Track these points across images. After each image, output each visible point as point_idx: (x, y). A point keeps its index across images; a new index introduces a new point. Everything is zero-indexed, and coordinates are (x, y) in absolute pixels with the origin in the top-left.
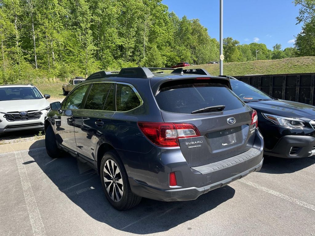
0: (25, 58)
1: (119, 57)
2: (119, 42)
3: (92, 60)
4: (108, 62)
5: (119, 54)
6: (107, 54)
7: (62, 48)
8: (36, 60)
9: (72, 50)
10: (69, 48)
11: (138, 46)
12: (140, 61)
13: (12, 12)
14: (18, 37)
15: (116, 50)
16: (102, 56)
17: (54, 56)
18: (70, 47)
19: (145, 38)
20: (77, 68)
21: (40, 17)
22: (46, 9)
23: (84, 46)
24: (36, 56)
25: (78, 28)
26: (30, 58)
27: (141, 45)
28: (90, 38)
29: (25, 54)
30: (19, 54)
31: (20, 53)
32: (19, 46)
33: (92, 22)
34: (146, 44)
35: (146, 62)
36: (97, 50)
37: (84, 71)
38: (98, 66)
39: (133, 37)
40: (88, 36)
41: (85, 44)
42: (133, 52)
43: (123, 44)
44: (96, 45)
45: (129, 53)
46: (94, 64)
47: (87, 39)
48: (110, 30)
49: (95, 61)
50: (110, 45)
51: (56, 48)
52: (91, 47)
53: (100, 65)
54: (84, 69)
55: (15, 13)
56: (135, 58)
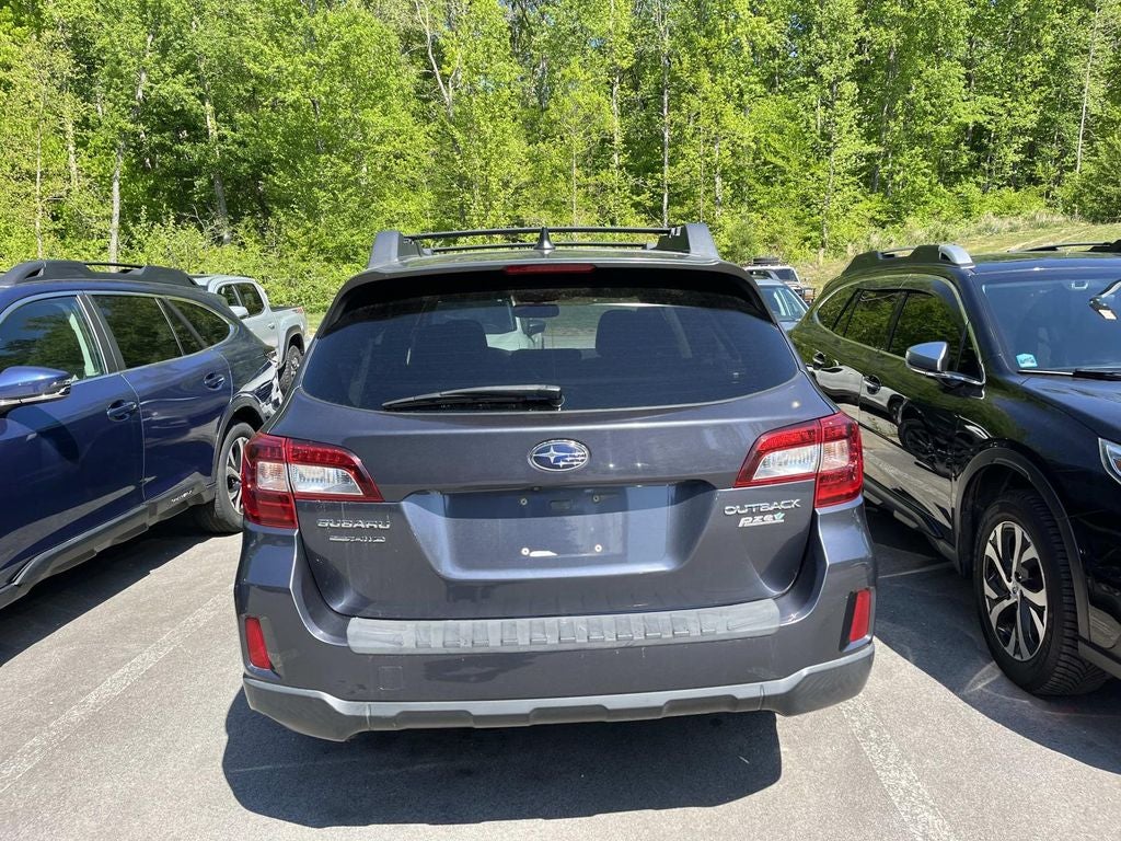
0: (636, 205)
1: (967, 174)
2: (968, 111)
3: (849, 192)
4: (915, 196)
5: (965, 160)
6: (913, 168)
7: (747, 161)
8: (665, 207)
9: (780, 162)
10: (771, 158)
11: (1055, 121)
12: (1058, 181)
13: (609, 61)
14: (618, 139)
15: (956, 147)
16: (891, 174)
17: (721, 189)
18: (776, 153)
19: (1088, 83)
20: (789, 225)
21: (685, 65)
22: (709, 35)
23: (824, 145)
24: (666, 197)
25: (813, 82)
26: (649, 204)
27: (1070, 115)
28: (848, 115)
29: (637, 191)
30: (617, 191)
31: (620, 189)
32: (620, 167)
33: (860, 51)
34: (1096, 110)
35: (1084, 186)
36: (870, 157)
37: (814, 234)
38: (869, 215)
39: (1035, 85)
40: (842, 105)
41: (826, 136)
42: (1030, 150)
43: (982, 119)
44: (869, 136)
45: (1011, 156)
46: (856, 206)
47: (837, 119)
48: (932, 73)
49: (861, 198)
50: (928, 128)
51: (729, 161)
52: (851, 147)
53: (880, 212)
54: (815, 228)
55: (615, 64)
56: (1039, 170)
